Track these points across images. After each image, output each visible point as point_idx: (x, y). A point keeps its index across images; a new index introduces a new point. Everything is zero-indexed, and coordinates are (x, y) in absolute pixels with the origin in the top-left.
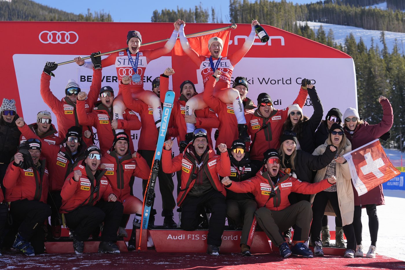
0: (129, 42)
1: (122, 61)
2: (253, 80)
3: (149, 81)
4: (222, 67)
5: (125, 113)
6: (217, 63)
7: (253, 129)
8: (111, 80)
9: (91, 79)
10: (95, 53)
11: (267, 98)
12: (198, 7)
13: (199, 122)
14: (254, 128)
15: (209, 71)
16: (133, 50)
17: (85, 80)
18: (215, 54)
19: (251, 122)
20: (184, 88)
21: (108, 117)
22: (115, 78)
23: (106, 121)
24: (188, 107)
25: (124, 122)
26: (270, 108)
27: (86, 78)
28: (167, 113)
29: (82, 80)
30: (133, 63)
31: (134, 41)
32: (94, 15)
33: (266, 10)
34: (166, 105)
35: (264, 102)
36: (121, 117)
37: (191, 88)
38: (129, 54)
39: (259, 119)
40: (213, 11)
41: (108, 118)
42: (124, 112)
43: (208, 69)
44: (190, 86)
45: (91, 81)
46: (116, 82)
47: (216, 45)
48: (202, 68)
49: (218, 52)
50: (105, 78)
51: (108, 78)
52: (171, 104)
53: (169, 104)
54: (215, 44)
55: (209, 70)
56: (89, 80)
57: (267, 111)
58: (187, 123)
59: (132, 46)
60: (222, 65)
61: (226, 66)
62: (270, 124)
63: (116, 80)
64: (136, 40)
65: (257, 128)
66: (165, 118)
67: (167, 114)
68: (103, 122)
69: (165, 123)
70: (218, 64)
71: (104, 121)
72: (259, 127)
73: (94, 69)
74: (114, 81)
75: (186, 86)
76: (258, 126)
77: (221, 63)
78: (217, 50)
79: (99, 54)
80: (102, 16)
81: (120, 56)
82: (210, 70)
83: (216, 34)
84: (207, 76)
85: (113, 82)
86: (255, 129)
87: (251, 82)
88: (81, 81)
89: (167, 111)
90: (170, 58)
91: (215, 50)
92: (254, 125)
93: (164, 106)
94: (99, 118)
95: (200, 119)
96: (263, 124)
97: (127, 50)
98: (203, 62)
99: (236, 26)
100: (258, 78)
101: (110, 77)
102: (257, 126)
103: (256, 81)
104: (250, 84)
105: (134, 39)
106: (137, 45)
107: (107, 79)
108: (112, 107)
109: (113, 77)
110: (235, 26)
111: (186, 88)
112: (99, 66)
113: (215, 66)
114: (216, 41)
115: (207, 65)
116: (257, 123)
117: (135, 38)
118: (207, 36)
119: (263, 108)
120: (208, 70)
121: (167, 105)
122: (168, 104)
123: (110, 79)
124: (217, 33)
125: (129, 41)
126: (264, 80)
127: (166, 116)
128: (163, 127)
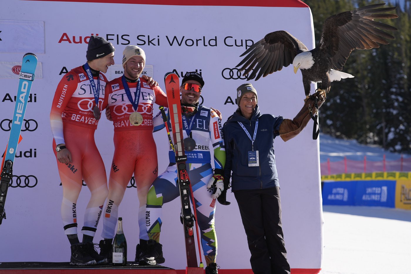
2: (158, 40)
53: (28, 74)
66: (21, 95)
67: (25, 90)
69: (22, 103)
87: (155, 42)
89: (25, 85)
100: (167, 37)
103: (164, 41)
104: (154, 45)
122: (26, 74)
126: (175, 39)
127: (24, 92)
128: (19, 110)
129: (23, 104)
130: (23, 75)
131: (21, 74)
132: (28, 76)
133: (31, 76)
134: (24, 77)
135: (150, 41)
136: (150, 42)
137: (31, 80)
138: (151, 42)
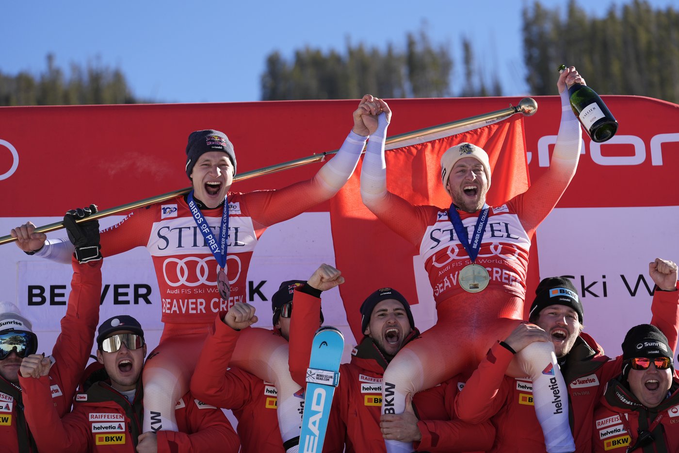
0: (195, 169)
1: (173, 236)
2: (604, 283)
3: (256, 296)
4: (495, 241)
5: (183, 405)
6: (476, 227)
7: (606, 449)
8: (131, 297)
9: (62, 295)
10: (80, 211)
11: (654, 341)
12: (417, 37)
13: (430, 436)
14: (609, 445)
15: (453, 257)
16: (208, 192)
17: (44, 301)
18: (467, 199)
19: (598, 427)
20: (375, 316)
21: (125, 422)
22: (142, 291)
23: (117, 435)
24: (393, 386)
25: (178, 442)
26: (663, 375)
27: (47, 294)
28: (318, 403)
29: (35, 299)
30: (214, 238)
31: (213, 163)
32: (67, 74)
33: (643, 37)
34: (315, 376)
35: (643, 354)
36: (168, 424)
37: (399, 314)
38: (195, 210)
39: (626, 415)
40: (467, 47)
41: (123, 425)
42: (179, 403)
43: (450, 249)
44: (397, 309)
45: (64, 303)
46: (148, 302)
47: (470, 167)
48: (427, 248)
49: (476, 192)
50: (111, 292)
51: (121, 290)
52: (332, 374)
53: (325, 373)
54: (465, 164)
55: (453, 251)
56: (57, 299)
57: (653, 387)
58: (386, 441)
59: (206, 180)
60: (496, 233)
61: (508, 236)
62: (664, 431)
63: (145, 297)
64: (218, 160)
65: (619, 446)
66: (312, 419)
67: (320, 408)
68: (107, 439)
69: (315, 436)
70: (480, 229)
71: (109, 436)
72: (625, 441)
73: (76, 264)
74: (141, 300)
75: (384, 307)
76: (623, 438)
77: (491, 225)
78: (471, 184)
79: (94, 212)
80: (96, 78)
81: (165, 219)
82: (457, 250)
83: (473, 136)
84: (447, 274)
85: (136, 302)
86: (612, 447)
87: (598, 289)
88: (31, 303)
89: (320, 395)
90: (324, 218)
91: (468, 183)
92: (609, 435)
93: (307, 380)
94: (93, 425)
95: (431, 425)
96: (639, 432)
97: (188, 195)
98: (429, 229)
99: (536, 104)
100: (623, 277)
101: (127, 286)
102: (619, 439)
103: (616, 287)
104: (596, 296)
105: (214, 157)
106: (224, 177)
107: (117, 294)
108: (139, 384)
109: (137, 287)
110: (531, 106)
111: (382, 315)
112: (92, 253)
113: (470, 236)
114: (469, 155)
115: (445, 238)
116: (618, 427)
117: (215, 153)
118: (445, 143)
119: (642, 374)
120: (449, 252)
121: (320, 377)
122: (320, 372)
123: (126, 294)
124: (475, 131)
125: (194, 165)
126: (641, 281)
127: (317, 413)
128: (308, 451)
129: (317, 438)
130: (316, 375)
131: (311, 372)
132: (326, 376)
133: (331, 377)
134: (317, 378)
135: (586, 287)
136: (587, 289)
137: (332, 384)
138: (589, 289)
